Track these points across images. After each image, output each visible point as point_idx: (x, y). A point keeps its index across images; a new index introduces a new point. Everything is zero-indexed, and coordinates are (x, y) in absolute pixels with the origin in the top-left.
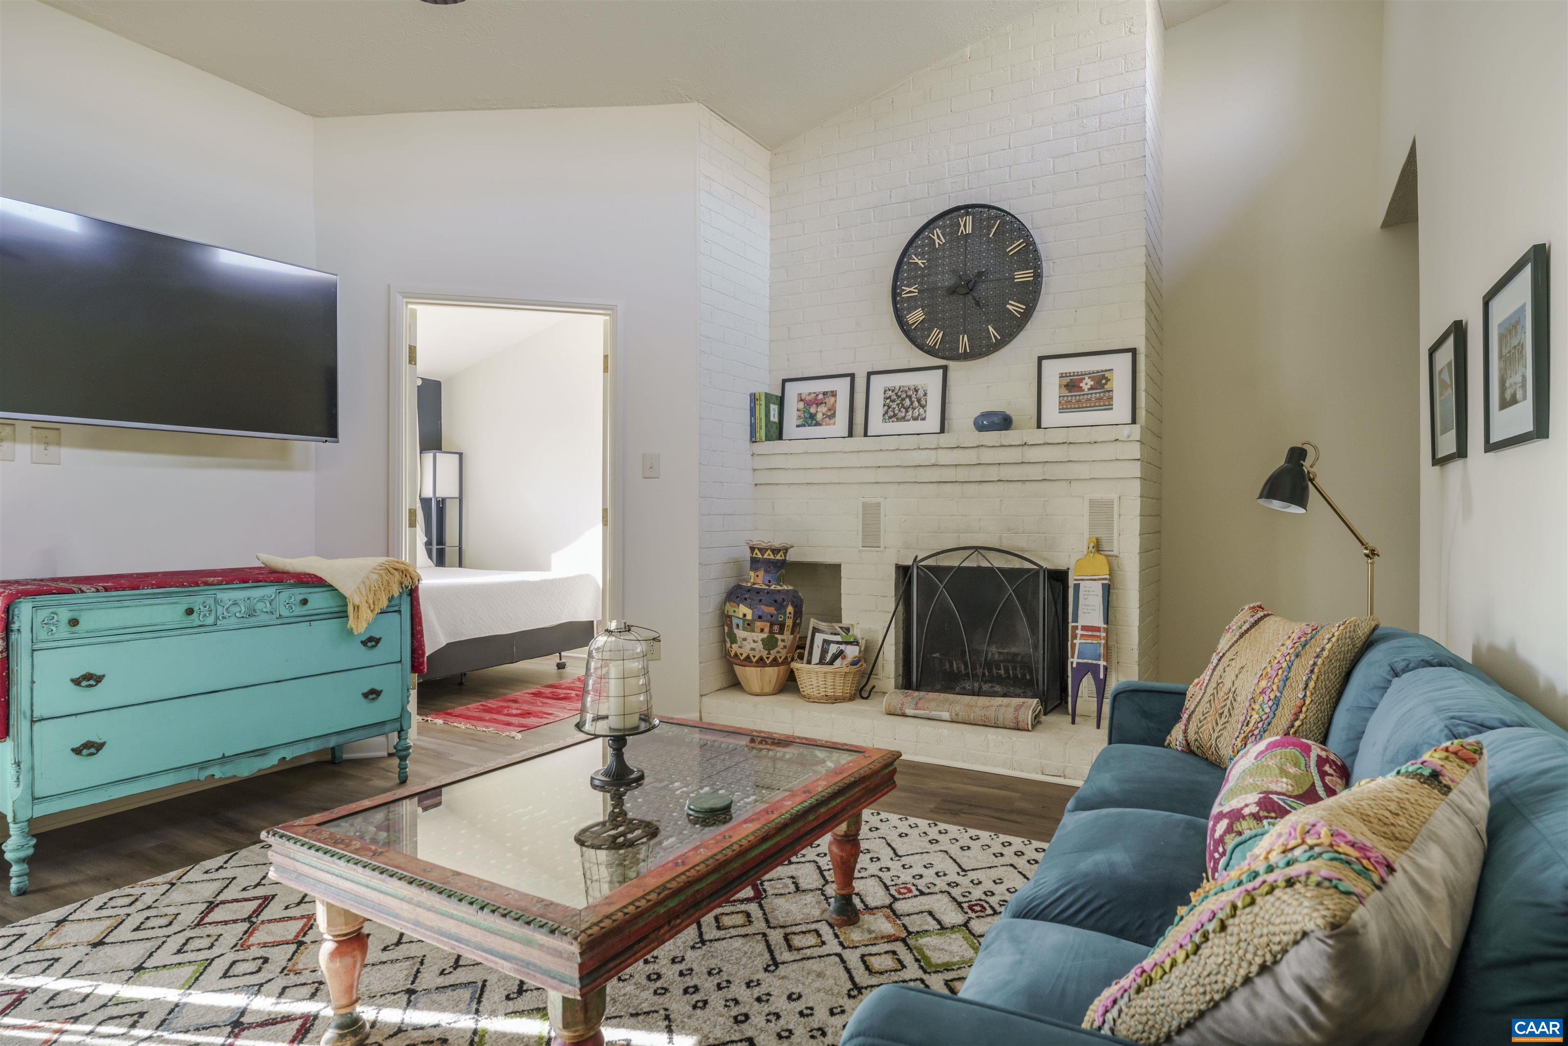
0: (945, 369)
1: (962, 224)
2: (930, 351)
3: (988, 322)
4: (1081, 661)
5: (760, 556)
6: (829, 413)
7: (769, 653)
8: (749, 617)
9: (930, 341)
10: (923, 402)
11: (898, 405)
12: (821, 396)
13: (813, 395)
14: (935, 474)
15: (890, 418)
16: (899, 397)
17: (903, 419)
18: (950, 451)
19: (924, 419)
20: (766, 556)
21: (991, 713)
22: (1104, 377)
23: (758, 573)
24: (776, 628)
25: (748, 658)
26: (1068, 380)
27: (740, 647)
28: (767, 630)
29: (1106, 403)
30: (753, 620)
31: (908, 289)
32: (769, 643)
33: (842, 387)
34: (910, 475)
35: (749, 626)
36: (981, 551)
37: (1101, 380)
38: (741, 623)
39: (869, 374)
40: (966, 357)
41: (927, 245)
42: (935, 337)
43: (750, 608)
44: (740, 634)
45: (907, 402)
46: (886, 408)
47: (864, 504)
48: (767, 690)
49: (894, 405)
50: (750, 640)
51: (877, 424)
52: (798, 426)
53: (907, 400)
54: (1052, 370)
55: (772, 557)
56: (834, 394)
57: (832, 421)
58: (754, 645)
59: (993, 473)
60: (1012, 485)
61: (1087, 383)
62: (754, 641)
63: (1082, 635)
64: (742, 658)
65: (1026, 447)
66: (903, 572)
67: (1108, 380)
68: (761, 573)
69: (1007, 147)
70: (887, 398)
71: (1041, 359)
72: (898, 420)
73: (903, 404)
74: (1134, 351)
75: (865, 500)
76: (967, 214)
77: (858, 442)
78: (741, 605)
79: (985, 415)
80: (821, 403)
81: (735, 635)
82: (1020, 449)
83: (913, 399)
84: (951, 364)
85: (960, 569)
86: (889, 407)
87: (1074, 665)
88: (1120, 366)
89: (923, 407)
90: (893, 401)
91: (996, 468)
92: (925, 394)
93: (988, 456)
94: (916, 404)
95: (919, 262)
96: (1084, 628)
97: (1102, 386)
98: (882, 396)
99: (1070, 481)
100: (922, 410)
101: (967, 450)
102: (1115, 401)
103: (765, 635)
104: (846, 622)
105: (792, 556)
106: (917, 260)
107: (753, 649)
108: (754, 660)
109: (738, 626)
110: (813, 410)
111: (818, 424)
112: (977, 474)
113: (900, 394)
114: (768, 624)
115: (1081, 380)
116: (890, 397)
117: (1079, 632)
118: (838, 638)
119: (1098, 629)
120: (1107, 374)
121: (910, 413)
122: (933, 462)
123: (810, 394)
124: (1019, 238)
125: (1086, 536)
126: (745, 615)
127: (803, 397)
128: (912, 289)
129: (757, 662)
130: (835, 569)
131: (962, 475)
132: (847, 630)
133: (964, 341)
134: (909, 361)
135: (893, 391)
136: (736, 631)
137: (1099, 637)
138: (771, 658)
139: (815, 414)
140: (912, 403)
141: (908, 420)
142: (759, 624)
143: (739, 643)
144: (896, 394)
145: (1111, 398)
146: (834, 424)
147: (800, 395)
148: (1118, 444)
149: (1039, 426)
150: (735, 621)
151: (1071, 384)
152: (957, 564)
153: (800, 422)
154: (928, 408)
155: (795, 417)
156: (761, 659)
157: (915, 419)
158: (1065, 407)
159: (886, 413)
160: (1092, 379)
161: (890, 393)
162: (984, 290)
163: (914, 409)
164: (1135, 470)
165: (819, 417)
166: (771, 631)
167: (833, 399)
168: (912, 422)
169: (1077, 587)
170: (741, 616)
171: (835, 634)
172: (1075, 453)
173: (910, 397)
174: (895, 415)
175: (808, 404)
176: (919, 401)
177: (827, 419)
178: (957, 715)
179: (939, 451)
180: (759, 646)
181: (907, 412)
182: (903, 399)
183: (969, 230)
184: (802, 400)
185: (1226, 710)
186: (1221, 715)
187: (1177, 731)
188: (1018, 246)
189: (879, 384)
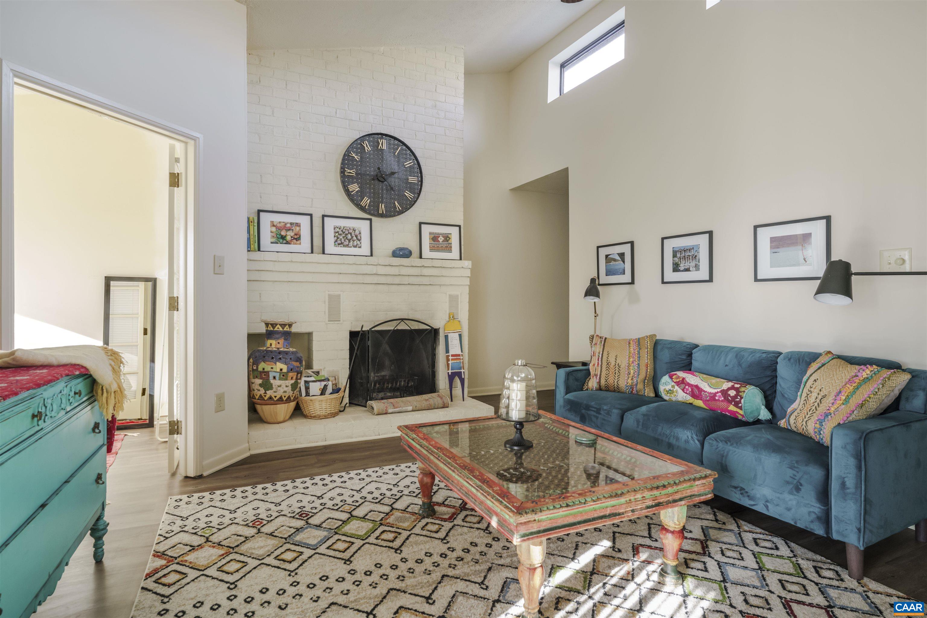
0: (370, 220)
1: (381, 143)
2: (362, 209)
3: (395, 200)
4: (453, 371)
5: (281, 329)
6: (296, 237)
7: (293, 393)
8: (285, 370)
9: (363, 203)
10: (359, 238)
11: (343, 237)
12: (288, 225)
13: (283, 224)
14: (376, 279)
15: (339, 244)
16: (344, 233)
17: (347, 246)
18: (384, 267)
19: (360, 247)
20: (285, 329)
21: (431, 402)
22: (448, 237)
23: (279, 341)
24: (299, 375)
25: (281, 397)
26: (433, 236)
27: (275, 392)
28: (295, 378)
29: (449, 249)
30: (288, 372)
31: (349, 171)
32: (295, 386)
33: (304, 221)
34: (360, 279)
35: (284, 376)
36: (405, 321)
37: (447, 238)
38: (277, 375)
39: (323, 216)
40: (382, 216)
41: (359, 148)
42: (366, 201)
43: (286, 364)
44: (275, 383)
45: (349, 237)
46: (336, 238)
47: (329, 295)
48: (287, 417)
49: (341, 237)
50: (283, 386)
51: (330, 247)
52: (272, 243)
53: (349, 235)
54: (426, 230)
55: (288, 330)
56: (298, 225)
57: (298, 242)
58: (286, 389)
59: (406, 280)
60: (414, 287)
61: (441, 239)
62: (287, 386)
63: (452, 359)
64: (275, 399)
65: (423, 268)
66: (353, 335)
67: (450, 238)
68: (281, 341)
69: (402, 110)
70: (336, 233)
71: (421, 224)
72: (344, 246)
73: (347, 238)
74: (459, 226)
75: (330, 293)
76: (382, 138)
77: (317, 257)
78: (278, 363)
79: (401, 249)
80: (289, 230)
81: (272, 385)
82: (420, 268)
83: (353, 235)
84: (374, 218)
85: (394, 331)
86: (338, 238)
87: (450, 374)
88: (454, 232)
89: (359, 240)
90: (340, 235)
91: (407, 277)
92: (360, 233)
93: (404, 271)
94: (355, 238)
95: (356, 157)
96: (452, 356)
97: (447, 241)
98: (333, 231)
99: (440, 285)
100: (358, 242)
101: (393, 268)
102: (453, 249)
103: (293, 381)
104: (316, 367)
105: (294, 329)
106: (354, 155)
107: (285, 392)
108: (284, 399)
109: (274, 378)
110: (283, 233)
111: (288, 243)
112: (397, 280)
113: (344, 231)
114: (296, 373)
115: (439, 237)
116: (338, 232)
117: (450, 358)
118: (312, 379)
119: (459, 355)
120: (449, 235)
121: (351, 243)
122: (375, 272)
123: (280, 222)
124: (410, 160)
125: (448, 312)
126: (281, 370)
127: (275, 224)
128: (351, 171)
129: (286, 400)
130: (309, 335)
131: (389, 280)
132: (317, 373)
133: (382, 208)
134: (348, 213)
135: (340, 229)
136: (272, 381)
137: (460, 359)
138: (294, 395)
139: (285, 236)
140: (352, 237)
141: (351, 247)
142: (291, 374)
143: (274, 390)
144: (342, 231)
145: (451, 247)
146: (300, 244)
147: (272, 222)
148: (462, 269)
149: (421, 257)
150: (271, 375)
151: (434, 238)
152: (392, 328)
153: (274, 240)
154: (362, 241)
155: (270, 237)
156: (289, 397)
157: (355, 247)
158: (432, 249)
159: (336, 241)
160: (443, 237)
161: (338, 230)
162: (393, 181)
163: (354, 241)
164: (467, 282)
165: (288, 238)
166: (297, 379)
167: (298, 228)
168: (353, 248)
169: (446, 337)
170: (278, 370)
171: (308, 377)
172: (444, 272)
173: (351, 234)
174: (342, 243)
175: (279, 229)
176: (356, 236)
177: (295, 241)
178: (416, 407)
179: (378, 266)
180: (290, 388)
181: (349, 242)
182: (346, 234)
183: (385, 147)
184: (274, 226)
185: (617, 371)
186: (615, 373)
187: (592, 383)
188: (410, 163)
189: (330, 224)
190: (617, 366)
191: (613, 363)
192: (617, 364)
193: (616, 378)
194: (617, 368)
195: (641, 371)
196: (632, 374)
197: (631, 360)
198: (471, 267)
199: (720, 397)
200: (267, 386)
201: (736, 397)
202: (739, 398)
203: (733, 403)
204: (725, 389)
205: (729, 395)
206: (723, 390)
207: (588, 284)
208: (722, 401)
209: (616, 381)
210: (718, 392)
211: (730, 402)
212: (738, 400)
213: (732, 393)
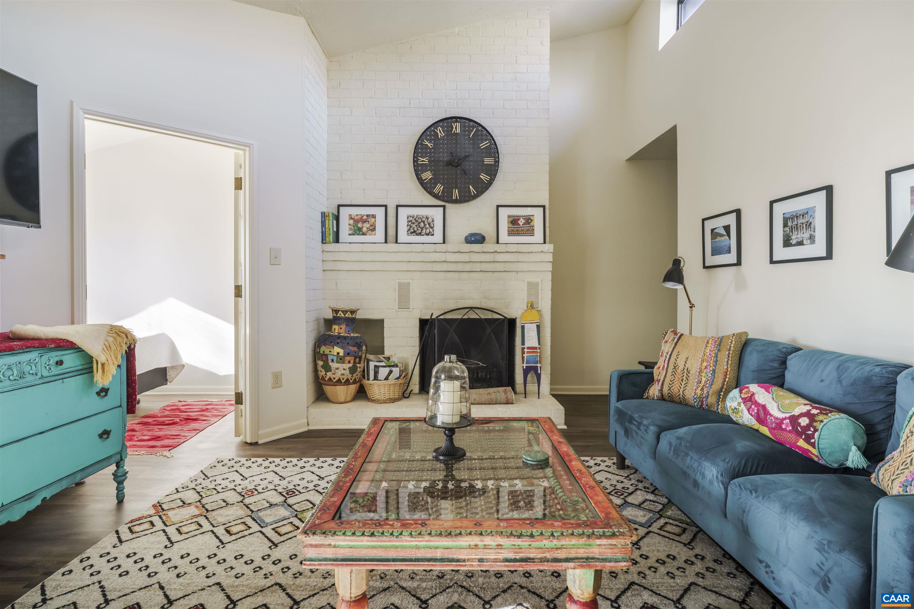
0: (444, 207)
1: (454, 127)
2: (436, 196)
3: (469, 184)
4: (528, 365)
5: (343, 315)
6: (371, 228)
7: (352, 376)
8: (341, 354)
9: (436, 191)
10: (432, 225)
11: (416, 226)
12: (365, 217)
13: (360, 216)
14: (445, 267)
15: (412, 233)
16: (417, 221)
17: (420, 234)
18: (453, 254)
19: (433, 235)
20: (347, 315)
21: (493, 396)
22: (530, 219)
23: (341, 326)
24: (357, 360)
25: (339, 380)
26: (512, 219)
27: (333, 374)
28: (352, 361)
29: (531, 232)
30: (345, 356)
31: (422, 159)
32: (353, 370)
33: (379, 213)
34: (429, 267)
35: (341, 360)
36: (474, 309)
37: (529, 220)
38: (335, 358)
39: (398, 206)
40: (456, 202)
41: (433, 135)
42: (439, 188)
43: (342, 349)
44: (334, 365)
45: (422, 225)
46: (409, 227)
47: (399, 283)
48: (349, 399)
49: (414, 226)
50: (341, 369)
51: (403, 236)
52: (349, 235)
53: (422, 223)
54: (504, 213)
55: (350, 316)
56: (374, 216)
57: (373, 233)
58: (343, 372)
59: (477, 267)
60: (487, 274)
61: (521, 222)
62: (344, 369)
63: (527, 352)
64: (334, 381)
65: (496, 253)
66: (423, 323)
67: (532, 221)
68: (343, 327)
69: (479, 89)
70: (409, 222)
71: (498, 207)
72: (417, 234)
73: (419, 226)
74: (544, 207)
75: (399, 281)
76: (457, 122)
77: (391, 246)
78: (335, 347)
79: (472, 235)
80: (366, 222)
81: (330, 367)
82: (492, 254)
83: (426, 223)
84: (448, 205)
85: (462, 320)
86: (411, 227)
87: (525, 368)
88: (537, 214)
89: (432, 228)
90: (413, 223)
91: (479, 264)
92: (433, 221)
93: (475, 257)
94: (427, 226)
95: (429, 144)
96: (528, 348)
97: (529, 223)
98: (406, 220)
99: (517, 272)
100: (431, 230)
101: (463, 254)
102: (535, 232)
103: (351, 365)
104: (387, 353)
105: (360, 315)
106: (427, 143)
107: (343, 374)
108: (343, 381)
109: (333, 361)
110: (360, 225)
111: (364, 234)
112: (468, 267)
113: (417, 219)
114: (353, 358)
115: (519, 220)
116: (411, 221)
117: (526, 350)
118: (383, 364)
119: (536, 348)
120: (531, 218)
121: (424, 231)
122: (443, 260)
123: (357, 215)
124: (486, 140)
125: (526, 301)
126: (338, 353)
127: (353, 217)
128: (424, 159)
129: (345, 382)
130: (381, 322)
131: (460, 267)
132: (388, 359)
133: (456, 193)
134: (422, 201)
135: (413, 217)
136: (331, 364)
137: (536, 352)
138: (353, 378)
139: (362, 228)
140: (425, 225)
141: (423, 235)
142: (348, 358)
143: (333, 372)
144: (415, 219)
145: (533, 230)
146: (375, 234)
147: (350, 215)
148: (542, 254)
149: (498, 242)
150: (330, 358)
151: (514, 221)
152: (460, 317)
153: (351, 232)
154: (435, 229)
155: (348, 229)
156: (347, 380)
157: (428, 235)
158: (511, 233)
159: (409, 230)
160: (524, 219)
161: (411, 218)
162: (467, 165)
163: (426, 229)
164: (549, 267)
165: (365, 229)
166: (355, 363)
167: (373, 220)
168: (425, 236)
169: (523, 328)
170: (336, 354)
171: (380, 362)
172: (520, 257)
173: (424, 222)
174: (415, 232)
175: (356, 221)
176: (429, 224)
177: (370, 232)
178: (475, 400)
179: (447, 254)
180: (348, 371)
181: (422, 230)
182: (420, 223)
183: (458, 131)
184: (351, 219)
185: (685, 378)
186: (682, 380)
187: (654, 391)
188: (486, 144)
189: (404, 213)
190: (685, 371)
191: (681, 367)
192: (686, 368)
193: (682, 387)
194: (685, 374)
195: (715, 380)
196: (703, 382)
197: (705, 364)
198: (552, 251)
199: (787, 424)
200: (327, 368)
201: (808, 427)
202: (812, 429)
203: (803, 437)
204: (796, 414)
205: (799, 424)
206: (794, 415)
207: (670, 266)
208: (790, 431)
209: (681, 390)
210: (785, 419)
211: (799, 434)
212: (810, 432)
213: (804, 421)
